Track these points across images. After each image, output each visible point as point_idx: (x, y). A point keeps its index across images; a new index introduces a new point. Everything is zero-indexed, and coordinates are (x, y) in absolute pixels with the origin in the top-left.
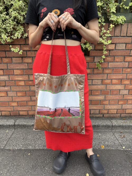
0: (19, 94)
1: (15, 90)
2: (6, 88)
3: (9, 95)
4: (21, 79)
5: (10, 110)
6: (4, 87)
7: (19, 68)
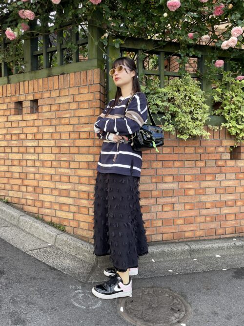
0: (187, 207)
1: (183, 201)
2: (173, 200)
3: (176, 209)
4: (191, 186)
5: (174, 231)
6: (170, 198)
7: (190, 173)
